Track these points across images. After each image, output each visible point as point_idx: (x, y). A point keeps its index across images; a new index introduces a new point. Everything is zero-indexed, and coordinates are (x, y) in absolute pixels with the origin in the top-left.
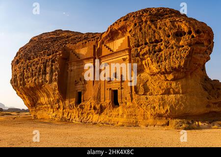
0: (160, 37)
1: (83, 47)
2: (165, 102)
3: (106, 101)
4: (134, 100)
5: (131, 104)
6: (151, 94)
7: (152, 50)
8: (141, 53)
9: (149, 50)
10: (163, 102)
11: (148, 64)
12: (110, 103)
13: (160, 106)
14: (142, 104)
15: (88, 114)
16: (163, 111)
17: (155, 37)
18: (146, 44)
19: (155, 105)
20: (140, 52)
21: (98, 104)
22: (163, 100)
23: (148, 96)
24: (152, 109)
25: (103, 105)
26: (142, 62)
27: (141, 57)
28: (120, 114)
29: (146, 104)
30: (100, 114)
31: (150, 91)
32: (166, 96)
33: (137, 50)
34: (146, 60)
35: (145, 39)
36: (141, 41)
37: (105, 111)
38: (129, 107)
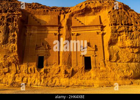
0: (131, 22)
1: (45, 15)
2: (129, 68)
3: (78, 66)
4: (107, 66)
5: (105, 69)
6: (120, 62)
7: (127, 30)
8: (118, 31)
9: (125, 29)
10: (129, 67)
11: (123, 39)
12: (82, 68)
13: (127, 70)
14: (114, 69)
15: (53, 78)
16: (129, 74)
17: (128, 21)
18: (122, 24)
19: (124, 70)
20: (118, 29)
21: (69, 68)
22: (128, 66)
23: (117, 63)
24: (122, 73)
25: (75, 69)
26: (117, 37)
27: (118, 33)
28: (92, 77)
29: (118, 69)
30: (70, 78)
31: (120, 59)
32: (129, 64)
33: (116, 27)
34: (122, 36)
35: (121, 21)
36: (118, 21)
37: (76, 75)
38: (103, 71)
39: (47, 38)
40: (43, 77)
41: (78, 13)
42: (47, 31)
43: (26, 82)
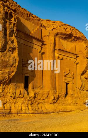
39: (32, 53)
40: (30, 102)
41: (62, 35)
42: (32, 44)
43: (10, 110)
